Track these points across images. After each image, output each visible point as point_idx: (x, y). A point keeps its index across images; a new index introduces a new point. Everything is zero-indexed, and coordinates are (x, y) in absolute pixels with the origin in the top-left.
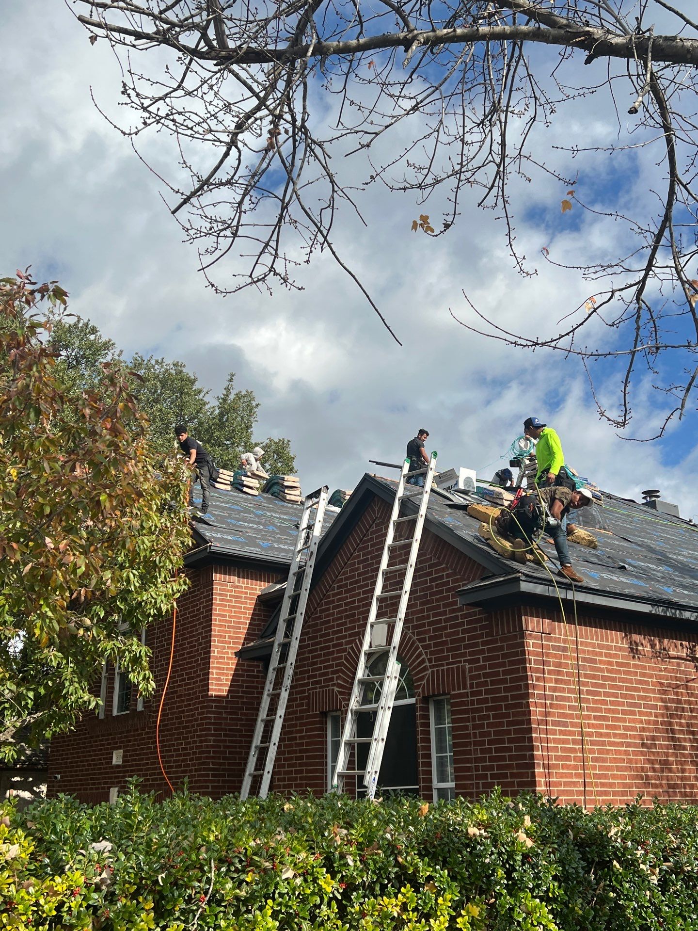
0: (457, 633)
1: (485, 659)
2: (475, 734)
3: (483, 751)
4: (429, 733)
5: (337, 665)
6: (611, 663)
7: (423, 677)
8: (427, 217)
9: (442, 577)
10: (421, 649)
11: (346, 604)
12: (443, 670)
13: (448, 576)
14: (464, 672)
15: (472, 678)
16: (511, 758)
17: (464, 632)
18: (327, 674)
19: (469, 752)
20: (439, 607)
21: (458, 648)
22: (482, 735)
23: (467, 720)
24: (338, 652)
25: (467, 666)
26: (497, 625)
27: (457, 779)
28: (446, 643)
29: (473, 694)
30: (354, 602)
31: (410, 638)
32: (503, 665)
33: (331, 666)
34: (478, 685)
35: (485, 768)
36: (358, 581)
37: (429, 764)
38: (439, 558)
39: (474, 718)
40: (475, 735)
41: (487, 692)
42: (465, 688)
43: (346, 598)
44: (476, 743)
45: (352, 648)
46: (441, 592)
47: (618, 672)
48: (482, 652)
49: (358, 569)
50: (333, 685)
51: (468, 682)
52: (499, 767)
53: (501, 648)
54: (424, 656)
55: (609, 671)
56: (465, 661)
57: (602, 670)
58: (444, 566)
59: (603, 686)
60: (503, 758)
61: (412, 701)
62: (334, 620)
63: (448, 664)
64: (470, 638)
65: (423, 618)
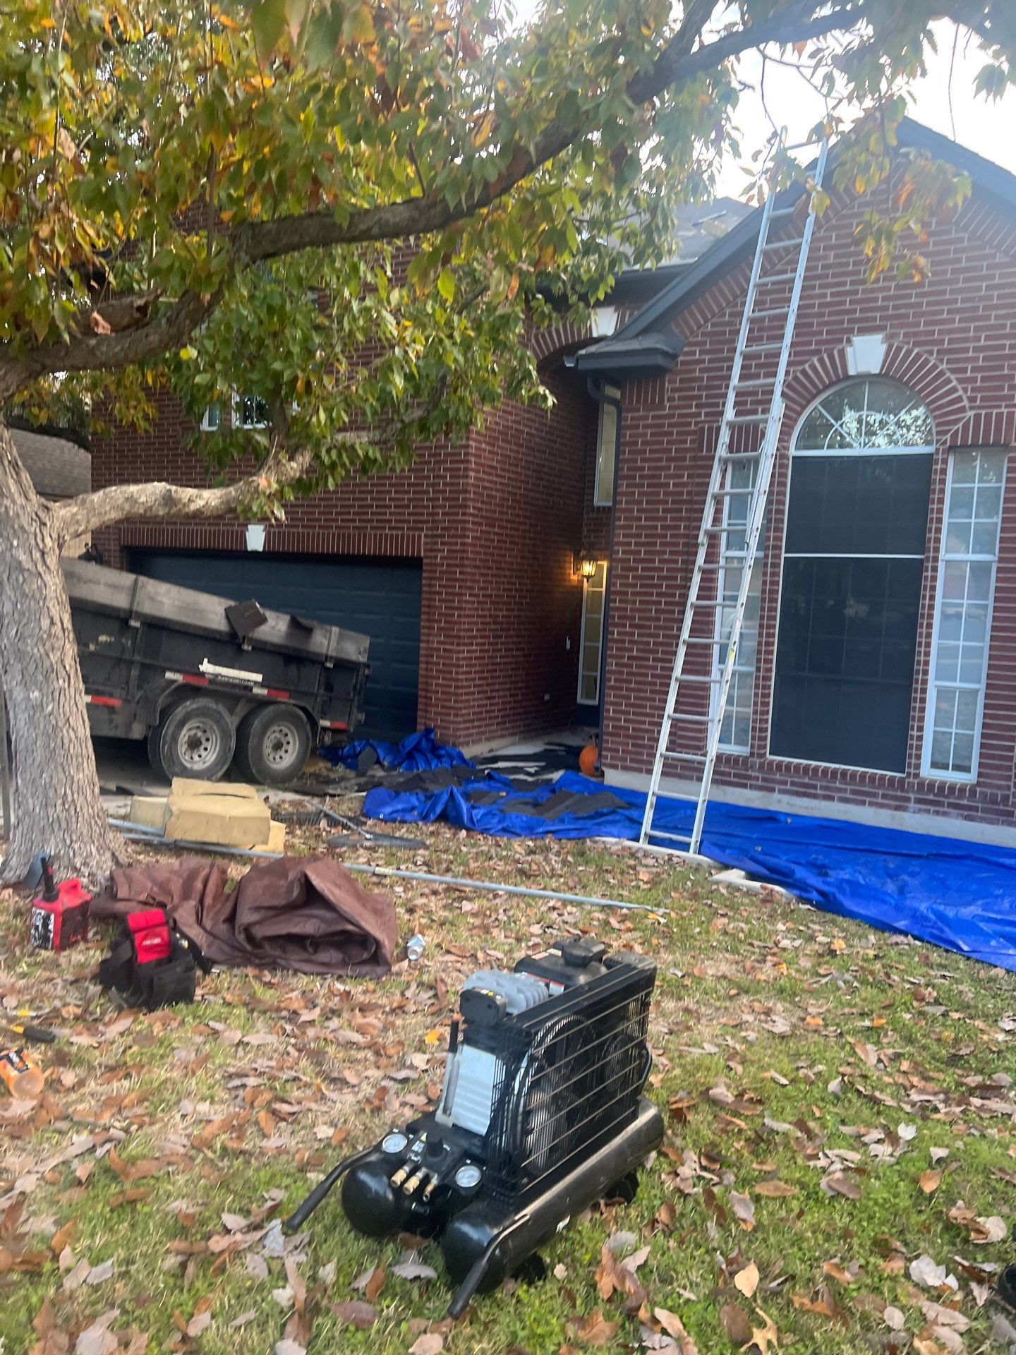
4: (944, 492)
7: (956, 421)
10: (954, 383)
20: (1001, 327)
27: (1002, 551)
28: (1009, 377)
31: (935, 366)
37: (941, 531)
54: (960, 393)
61: (928, 450)
63: (1009, 406)
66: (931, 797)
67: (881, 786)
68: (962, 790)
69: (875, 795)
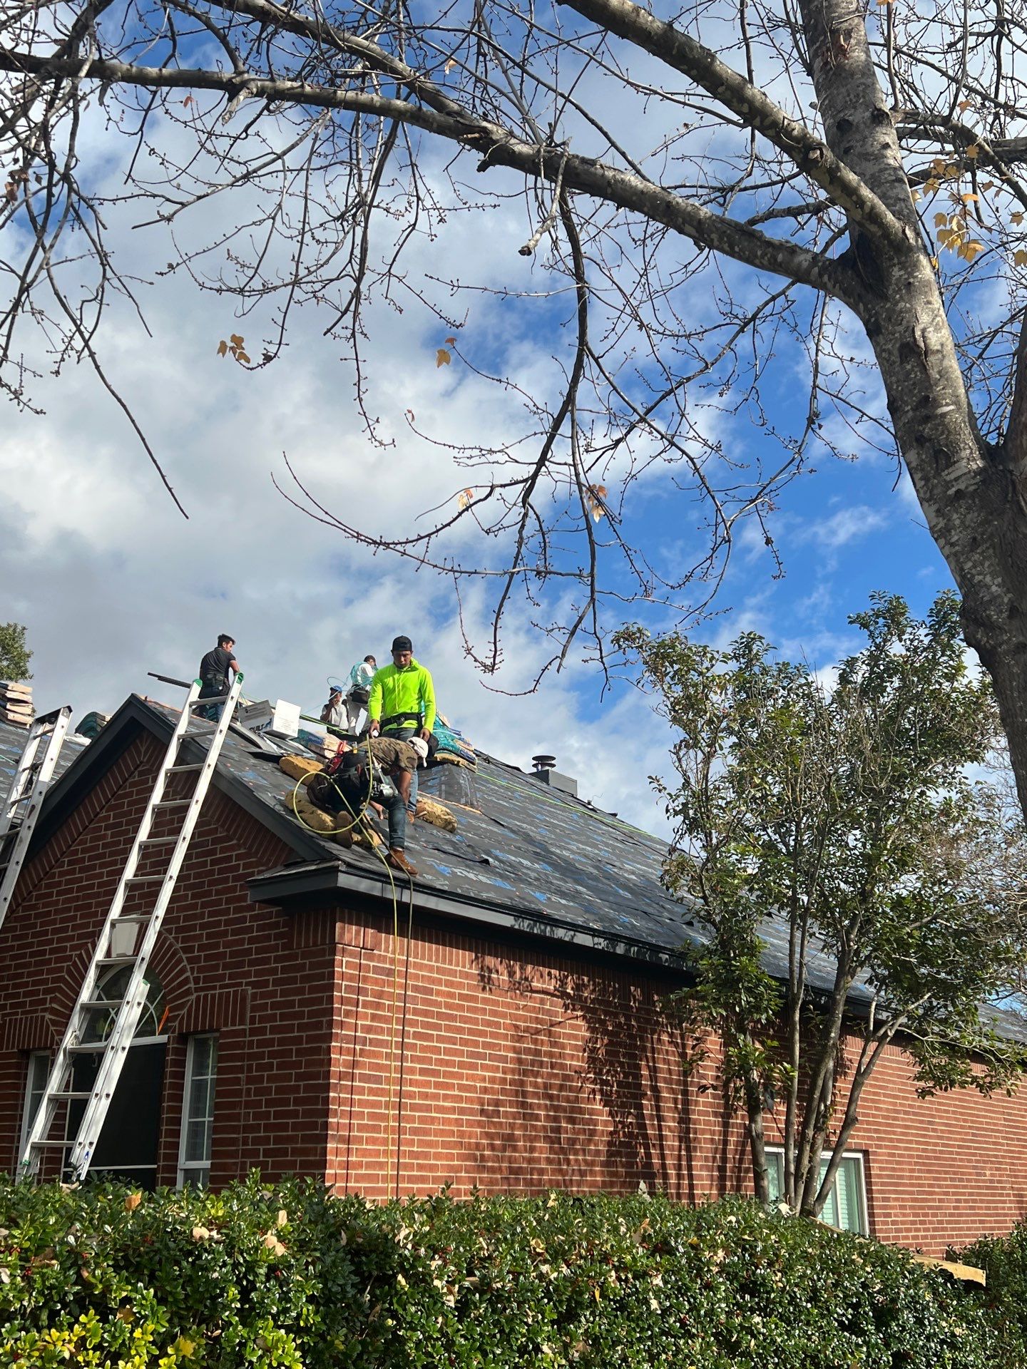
0: (241, 942)
1: (276, 982)
2: (249, 1090)
3: (257, 1116)
4: (181, 1087)
5: (54, 980)
6: (451, 995)
7: (183, 1005)
8: (241, 340)
9: (229, 859)
10: (185, 963)
11: (80, 889)
12: (213, 996)
13: (239, 857)
14: (244, 999)
15: (254, 1009)
16: (296, 1127)
17: (251, 941)
18: (36, 993)
19: (237, 1117)
20: (219, 902)
21: (241, 964)
22: (259, 1092)
23: (240, 1070)
24: (58, 960)
25: (250, 991)
26: (300, 933)
27: (214, 1155)
28: (223, 955)
30: (91, 887)
31: (171, 945)
32: (300, 991)
33: (45, 982)
34: (262, 1019)
35: (257, 1141)
36: (103, 856)
37: (177, 1134)
38: (228, 830)
39: (250, 1068)
40: (248, 1092)
41: (274, 1030)
42: (242, 1022)
43: (81, 880)
45: (80, 956)
46: (226, 880)
47: (461, 1008)
48: (274, 971)
49: (105, 836)
50: (44, 1010)
51: (248, 1015)
52: (278, 1140)
53: (302, 967)
54: (189, 974)
55: (448, 1006)
56: (247, 984)
57: (438, 1004)
58: (234, 842)
59: (437, 1027)
60: (284, 1127)
61: (162, 1039)
62: (57, 912)
63: (222, 987)
64: (258, 951)
65: (194, 917)
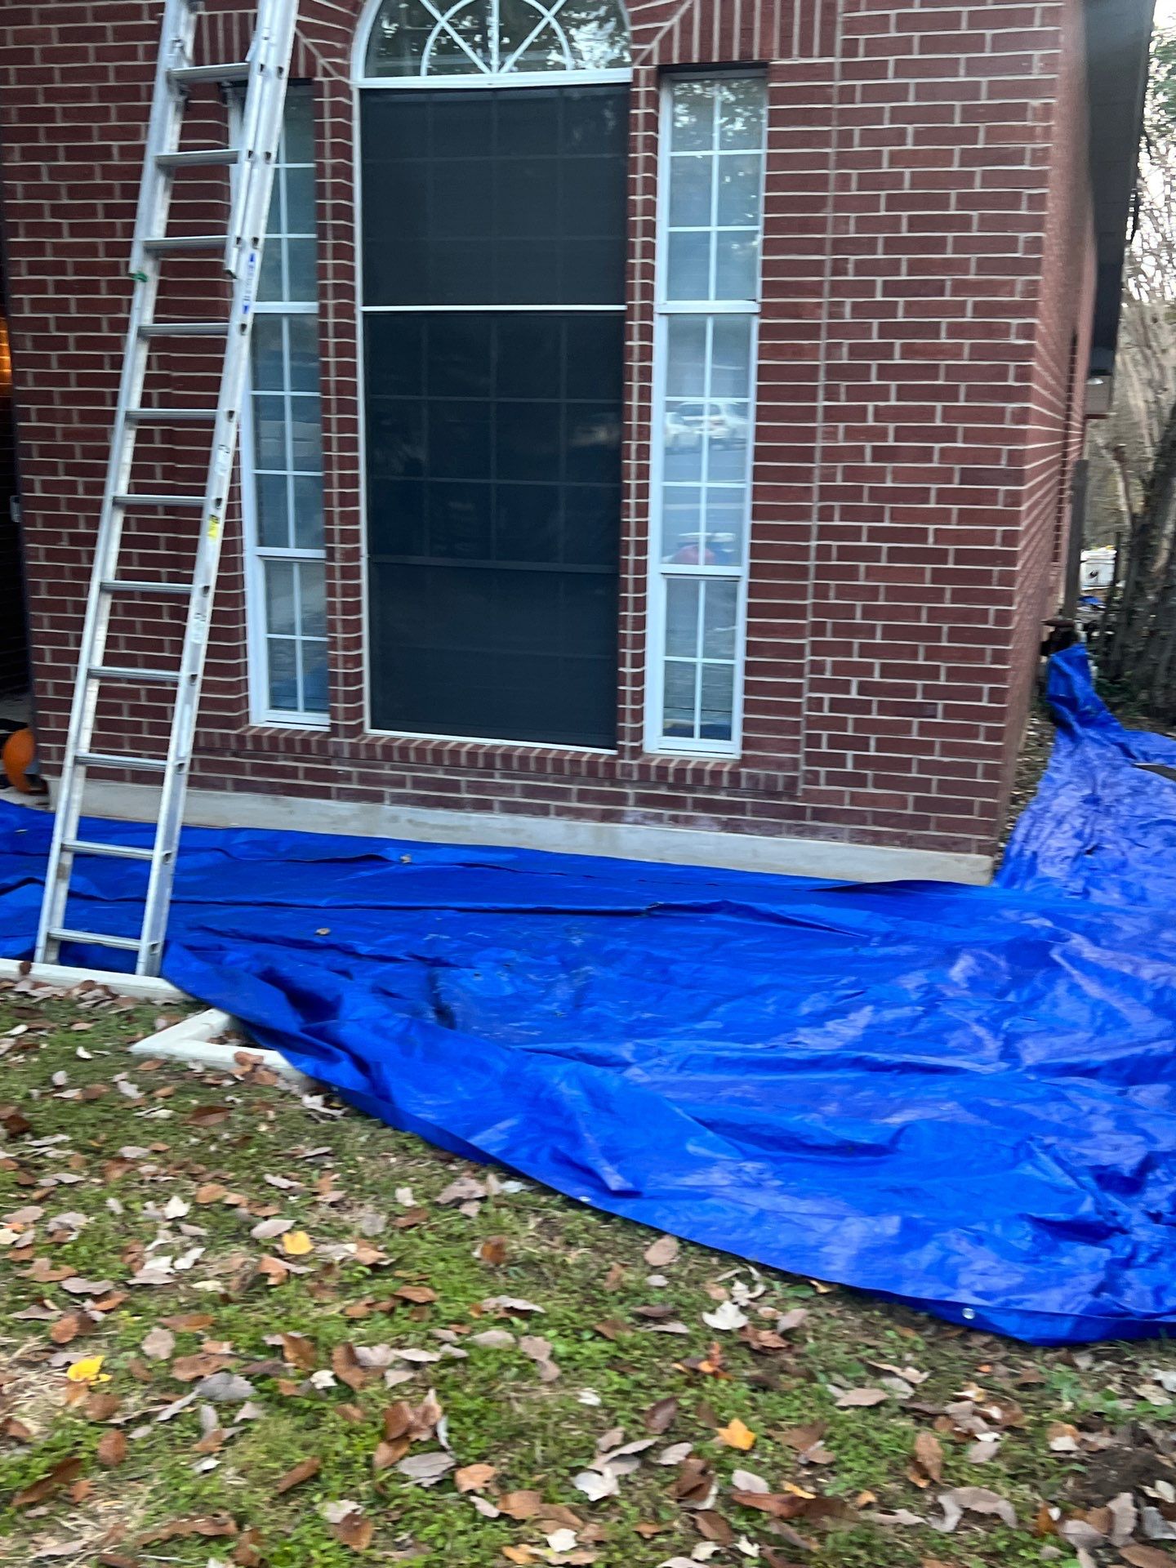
2: (843, 178)
3: (866, 224)
4: (655, 169)
16: (963, 245)
19: (820, 225)
22: (870, 182)
27: (772, 290)
29: (849, 71)
34: (872, 47)
35: (867, 268)
37: (652, 251)
39: (847, 137)
40: (844, 181)
41: (906, 69)
42: (827, 51)
44: (841, 204)
51: (840, 37)
52: (919, 267)
60: (933, 245)
61: (619, 75)
66: (663, 792)
67: (574, 777)
68: (716, 774)
69: (563, 794)
